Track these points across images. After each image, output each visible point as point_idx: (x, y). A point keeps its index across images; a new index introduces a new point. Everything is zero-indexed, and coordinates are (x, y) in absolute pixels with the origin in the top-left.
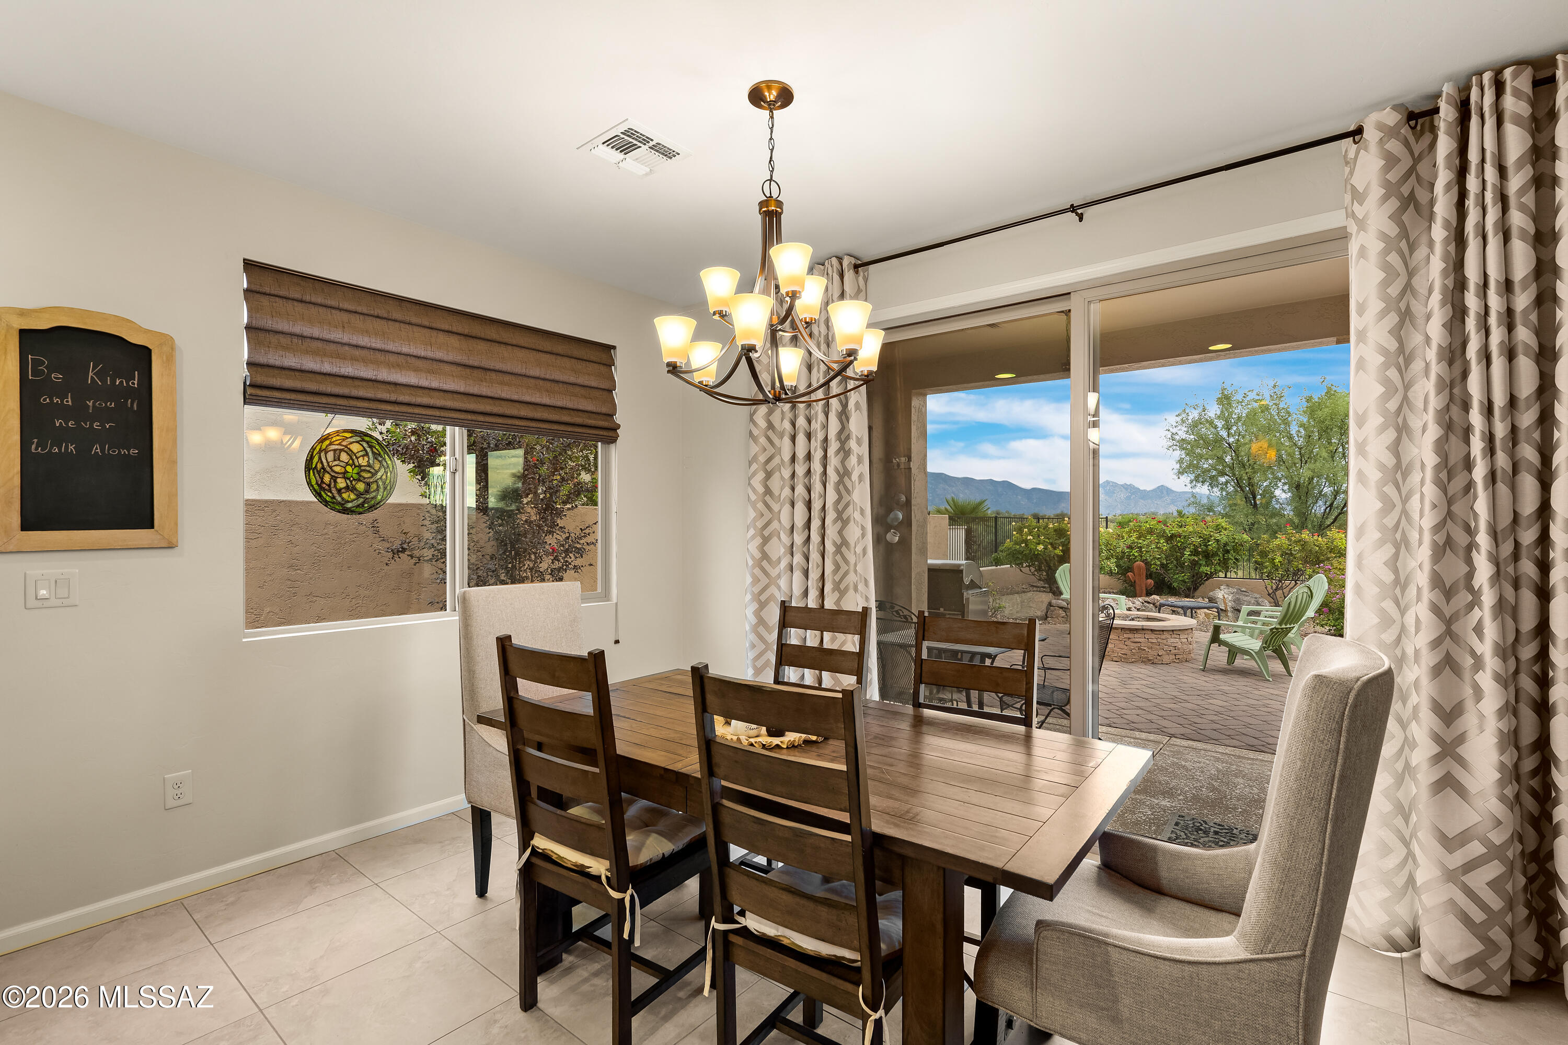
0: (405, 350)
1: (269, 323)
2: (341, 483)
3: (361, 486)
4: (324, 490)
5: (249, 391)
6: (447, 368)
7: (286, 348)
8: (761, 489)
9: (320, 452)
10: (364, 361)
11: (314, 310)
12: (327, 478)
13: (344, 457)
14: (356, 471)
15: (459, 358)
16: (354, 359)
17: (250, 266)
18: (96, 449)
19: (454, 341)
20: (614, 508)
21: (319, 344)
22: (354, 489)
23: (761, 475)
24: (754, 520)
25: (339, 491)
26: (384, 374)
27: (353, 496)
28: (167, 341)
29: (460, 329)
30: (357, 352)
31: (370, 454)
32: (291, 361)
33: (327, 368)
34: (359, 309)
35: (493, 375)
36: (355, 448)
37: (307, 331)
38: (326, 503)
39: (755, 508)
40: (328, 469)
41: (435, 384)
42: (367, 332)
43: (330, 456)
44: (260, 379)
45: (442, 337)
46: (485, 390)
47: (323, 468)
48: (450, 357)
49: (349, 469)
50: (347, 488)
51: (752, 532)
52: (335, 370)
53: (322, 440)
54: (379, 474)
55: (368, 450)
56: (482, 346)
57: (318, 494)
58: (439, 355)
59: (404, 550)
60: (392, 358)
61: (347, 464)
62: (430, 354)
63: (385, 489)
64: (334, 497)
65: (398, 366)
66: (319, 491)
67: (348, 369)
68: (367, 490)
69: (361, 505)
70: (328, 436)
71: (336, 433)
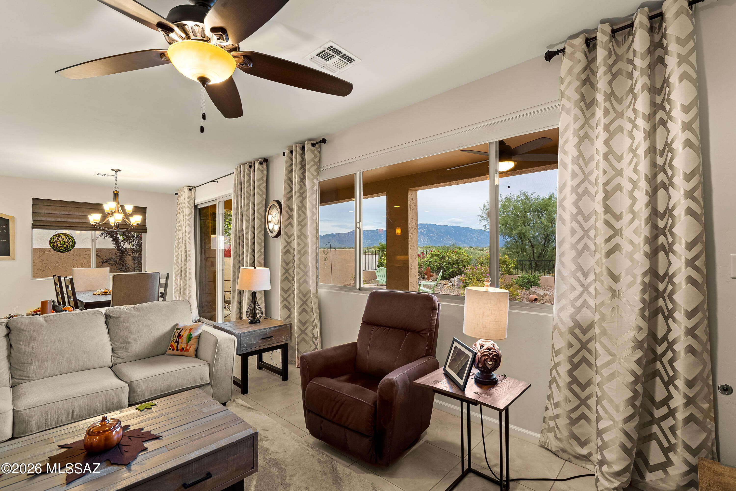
0: (75, 214)
1: (38, 211)
2: (59, 245)
3: (65, 246)
4: (54, 247)
5: (33, 226)
7: (42, 216)
9: (53, 238)
10: (64, 218)
11: (50, 207)
12: (55, 244)
13: (60, 239)
14: (64, 242)
16: (61, 217)
17: (33, 199)
19: (91, 210)
21: (52, 215)
22: (63, 247)
25: (59, 247)
26: (69, 220)
27: (62, 248)
28: (13, 218)
29: (93, 207)
31: (68, 238)
32: (44, 219)
33: (53, 220)
34: (63, 206)
36: (63, 237)
37: (48, 212)
38: (55, 250)
40: (56, 242)
41: (84, 221)
42: (65, 211)
43: (56, 239)
44: (36, 224)
45: (87, 210)
47: (54, 242)
49: (61, 242)
50: (61, 246)
52: (55, 220)
53: (54, 236)
54: (70, 243)
55: (67, 237)
56: (99, 211)
58: (86, 214)
60: (72, 216)
61: (61, 241)
62: (83, 214)
63: (72, 246)
64: (57, 249)
65: (74, 218)
66: (53, 248)
67: (59, 220)
68: (67, 246)
69: (65, 250)
70: (56, 235)
71: (58, 234)
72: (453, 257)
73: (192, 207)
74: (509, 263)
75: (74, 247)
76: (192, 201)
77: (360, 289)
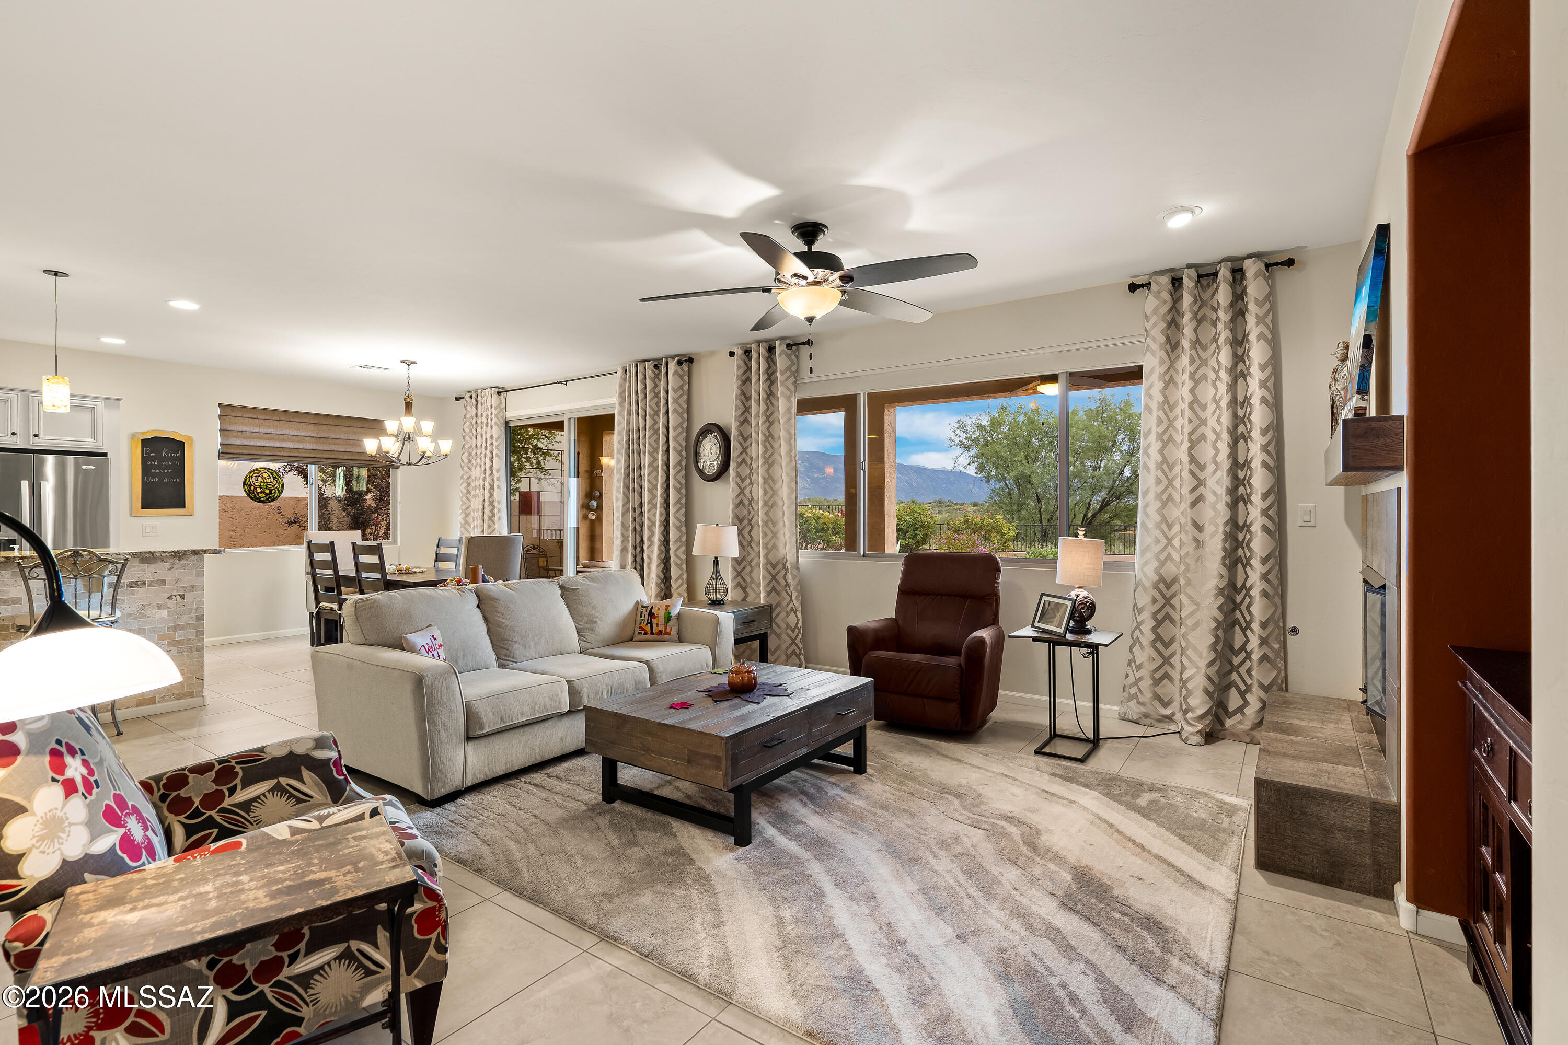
0: (287, 433)
1: (229, 428)
2: (259, 490)
3: (267, 491)
4: (251, 493)
5: (221, 455)
6: (308, 439)
7: (235, 437)
8: (465, 491)
9: (249, 477)
10: (269, 439)
11: (247, 420)
12: (252, 488)
13: (260, 479)
14: (265, 484)
15: (313, 434)
16: (264, 439)
17: (220, 405)
18: (166, 480)
19: (311, 426)
20: (399, 500)
21: (249, 434)
22: (264, 492)
23: (465, 485)
24: (462, 505)
25: (258, 494)
26: (277, 444)
27: (263, 495)
28: (190, 439)
29: (314, 422)
30: (266, 436)
31: (272, 478)
32: (237, 442)
33: (252, 443)
34: (266, 418)
35: (331, 440)
36: (265, 475)
37: (244, 429)
38: (252, 498)
39: (462, 501)
40: (253, 484)
41: (301, 447)
42: (270, 427)
43: (254, 479)
44: (225, 451)
45: (304, 425)
46: (326, 448)
47: (251, 484)
48: (309, 434)
49: (262, 484)
50: (261, 492)
51: (460, 511)
52: (256, 444)
53: (250, 473)
54: (276, 486)
55: (271, 476)
56: (325, 427)
57: (248, 495)
58: (303, 434)
59: (295, 522)
60: (281, 437)
61: (261, 482)
62: (299, 434)
63: (279, 492)
64: (255, 496)
65: (284, 440)
66: (249, 494)
67: (262, 443)
68: (270, 493)
69: (268, 499)
70: (254, 471)
71: (257, 469)
72: (908, 519)
73: (502, 424)
74: (1005, 530)
75: (281, 494)
76: (502, 414)
77: (864, 556)
